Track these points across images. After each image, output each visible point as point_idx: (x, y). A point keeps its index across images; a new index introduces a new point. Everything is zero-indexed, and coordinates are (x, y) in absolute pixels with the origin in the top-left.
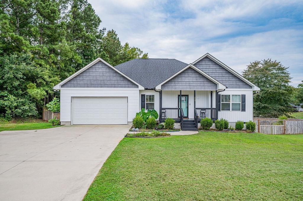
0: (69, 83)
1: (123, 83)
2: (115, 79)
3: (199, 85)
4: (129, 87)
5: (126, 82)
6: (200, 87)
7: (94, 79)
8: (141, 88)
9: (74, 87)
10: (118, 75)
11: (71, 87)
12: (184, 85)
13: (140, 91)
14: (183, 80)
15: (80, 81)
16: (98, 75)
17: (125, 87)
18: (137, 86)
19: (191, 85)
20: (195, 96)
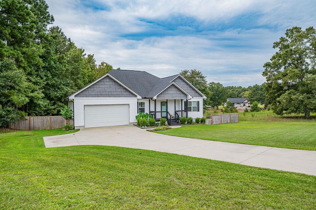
0: (81, 93)
1: (125, 94)
2: (120, 91)
3: (178, 95)
4: (130, 97)
5: (128, 93)
6: (178, 97)
7: (103, 90)
8: (139, 97)
9: (86, 96)
10: (122, 87)
11: (83, 97)
12: (169, 95)
13: (138, 99)
14: (169, 93)
15: (91, 92)
16: (106, 87)
17: (127, 97)
18: (136, 96)
19: (173, 95)
20: (175, 103)
